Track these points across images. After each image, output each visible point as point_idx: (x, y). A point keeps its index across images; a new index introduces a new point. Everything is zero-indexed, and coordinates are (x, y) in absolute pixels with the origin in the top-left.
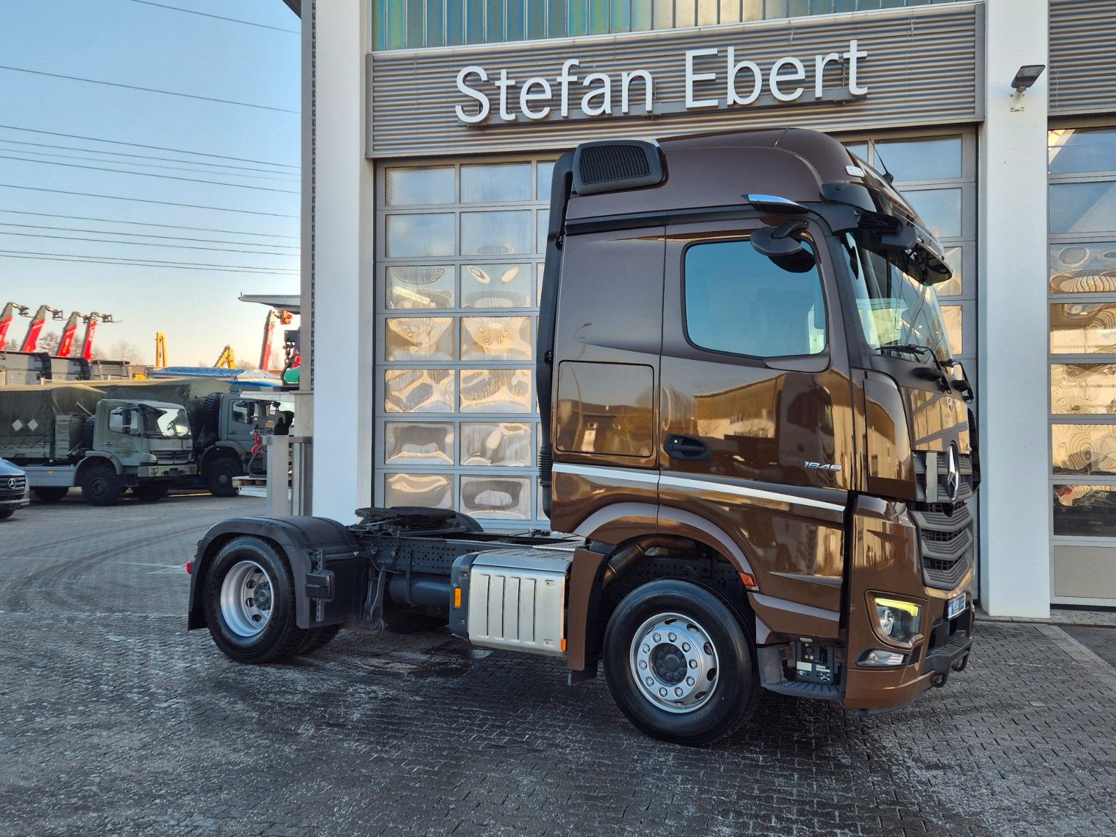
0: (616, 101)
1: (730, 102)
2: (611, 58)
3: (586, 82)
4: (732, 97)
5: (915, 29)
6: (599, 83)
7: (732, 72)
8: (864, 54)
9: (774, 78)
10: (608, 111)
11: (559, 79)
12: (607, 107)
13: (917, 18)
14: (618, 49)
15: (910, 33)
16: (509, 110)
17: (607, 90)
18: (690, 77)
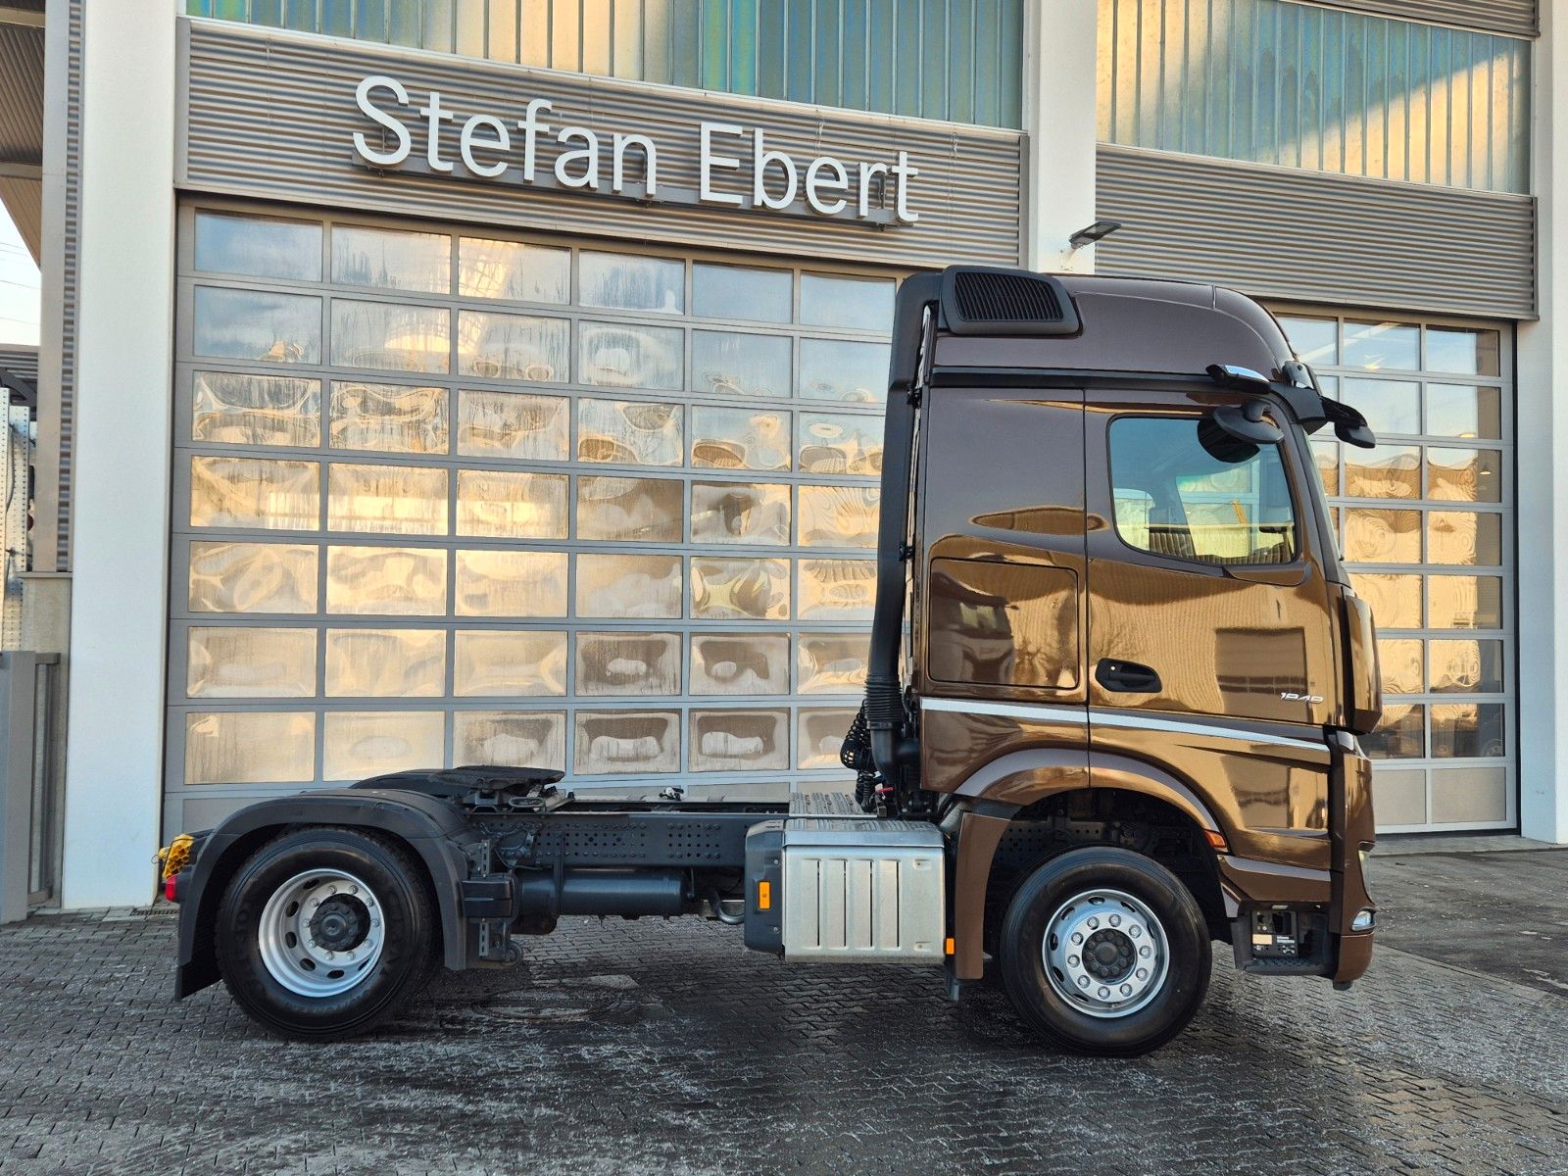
0: (606, 172)
1: (758, 202)
2: (586, 108)
3: (563, 137)
4: (761, 196)
5: (959, 151)
6: (578, 141)
7: (760, 164)
8: (914, 171)
9: (812, 182)
10: (594, 184)
11: (521, 124)
12: (592, 177)
13: (961, 138)
14: (594, 97)
15: (952, 154)
16: (443, 155)
17: (593, 153)
18: (707, 160)
